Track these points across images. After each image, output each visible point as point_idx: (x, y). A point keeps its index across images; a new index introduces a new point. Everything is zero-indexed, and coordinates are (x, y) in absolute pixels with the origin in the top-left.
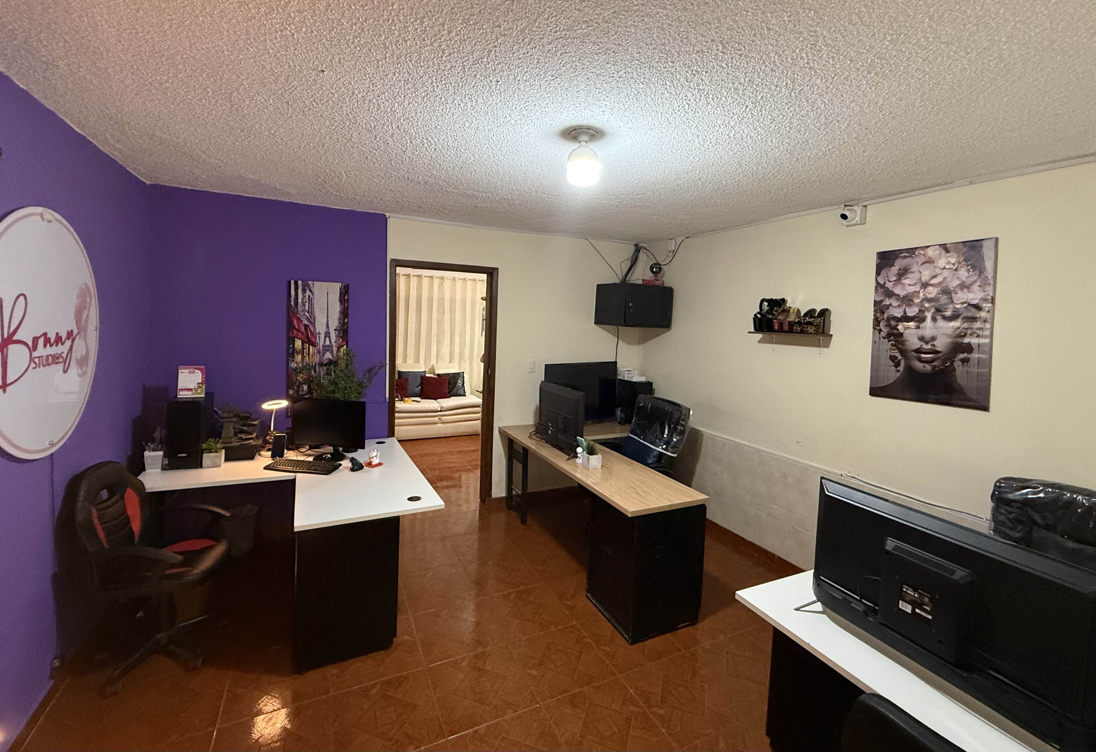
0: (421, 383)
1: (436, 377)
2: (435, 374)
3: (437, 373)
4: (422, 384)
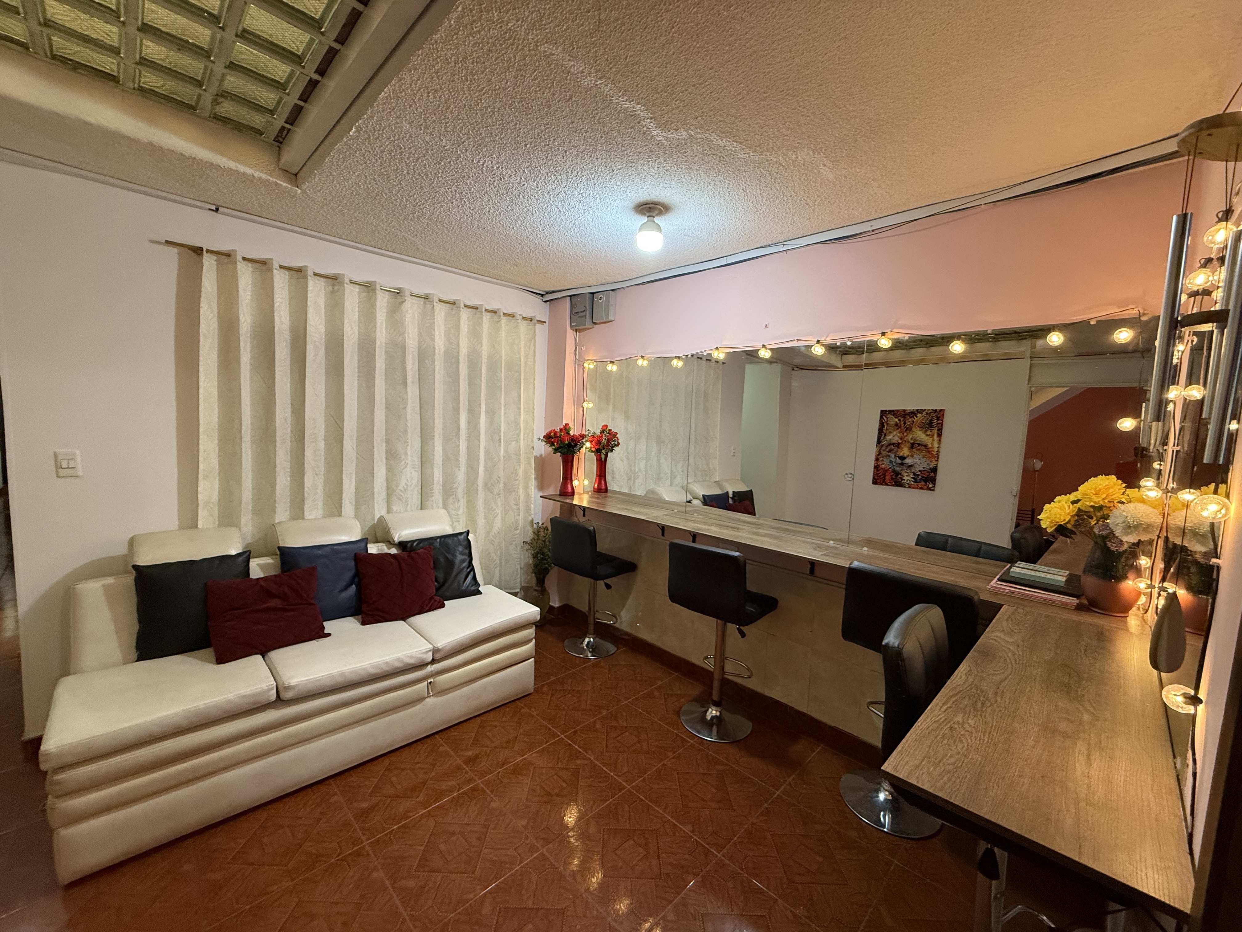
0: (357, 574)
1: (394, 551)
2: (389, 542)
3: (396, 539)
4: (358, 578)
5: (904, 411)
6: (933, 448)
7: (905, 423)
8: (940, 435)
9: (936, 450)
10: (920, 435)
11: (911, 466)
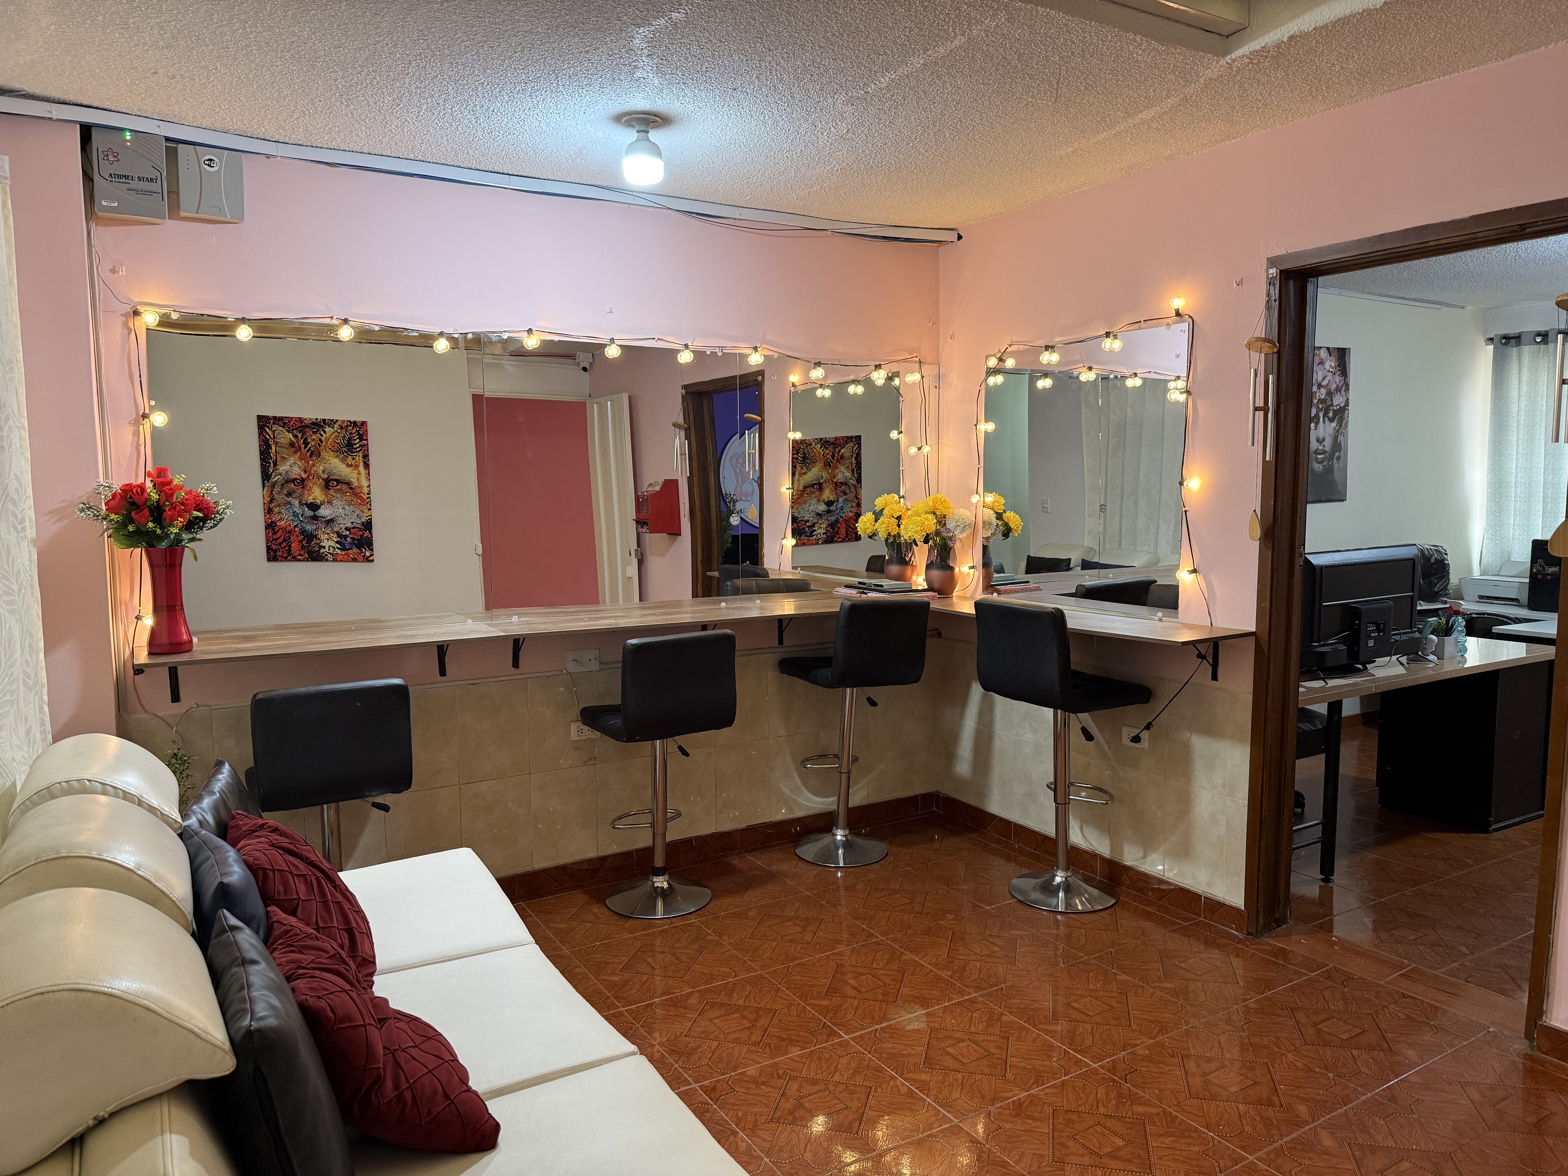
5: (300, 420)
6: (361, 487)
7: (306, 443)
8: (367, 466)
9: (366, 490)
10: (336, 465)
11: (331, 521)
